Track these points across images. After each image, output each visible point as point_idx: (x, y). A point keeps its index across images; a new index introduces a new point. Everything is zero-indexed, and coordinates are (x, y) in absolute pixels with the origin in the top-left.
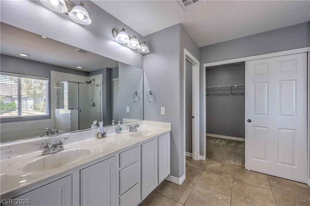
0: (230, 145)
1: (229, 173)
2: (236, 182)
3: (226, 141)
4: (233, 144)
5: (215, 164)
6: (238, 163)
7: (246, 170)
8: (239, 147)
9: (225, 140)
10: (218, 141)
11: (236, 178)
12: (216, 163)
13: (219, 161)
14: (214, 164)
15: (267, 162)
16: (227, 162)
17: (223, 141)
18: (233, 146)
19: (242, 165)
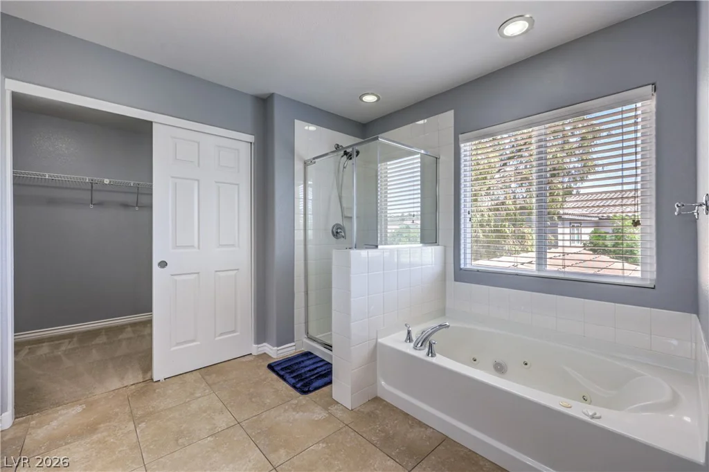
0: (93, 343)
1: (117, 414)
2: (142, 422)
3: (75, 339)
4: (102, 339)
5: (61, 415)
6: (133, 377)
7: (156, 384)
8: (119, 341)
9: (70, 336)
10: (44, 350)
11: (140, 413)
12: (65, 412)
13: (76, 401)
14: (56, 419)
15: (198, 343)
16: (99, 392)
17: (67, 341)
18: (105, 344)
19: (144, 378)
